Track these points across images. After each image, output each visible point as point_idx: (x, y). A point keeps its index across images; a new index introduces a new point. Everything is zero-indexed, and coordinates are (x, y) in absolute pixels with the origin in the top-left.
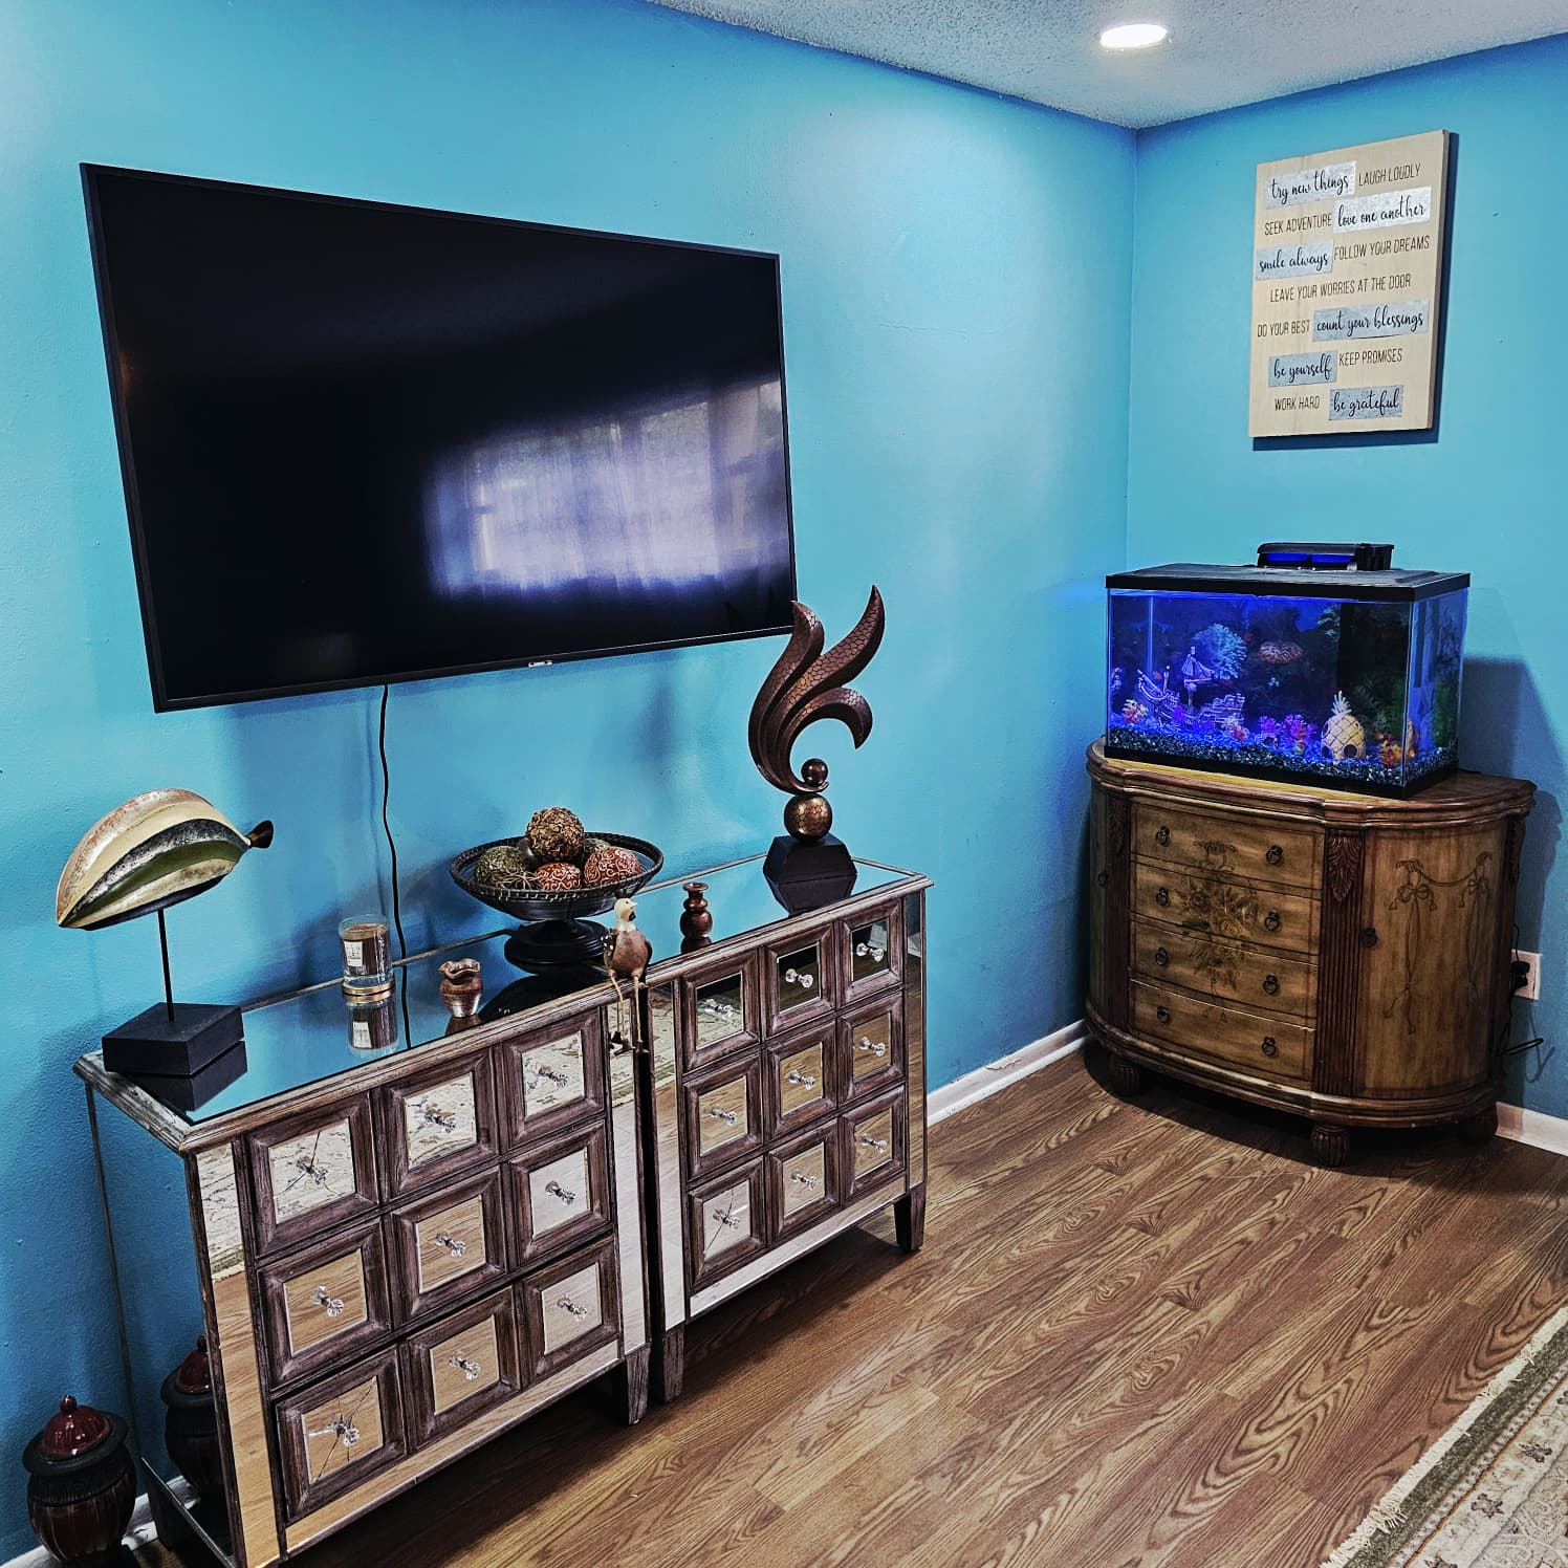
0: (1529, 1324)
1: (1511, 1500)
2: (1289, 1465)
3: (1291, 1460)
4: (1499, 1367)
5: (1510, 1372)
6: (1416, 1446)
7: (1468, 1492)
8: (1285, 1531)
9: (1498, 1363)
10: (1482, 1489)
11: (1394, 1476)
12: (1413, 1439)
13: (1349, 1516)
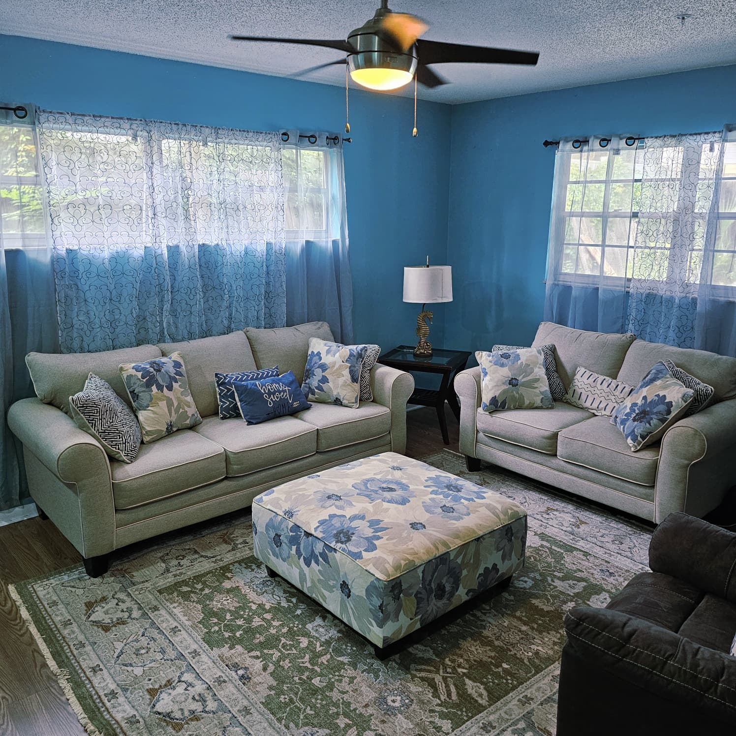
0: (5, 598)
1: (81, 638)
2: (12, 695)
3: (10, 694)
4: (18, 615)
5: (24, 614)
6: (36, 654)
7: (69, 648)
8: (43, 708)
9: (17, 614)
10: (71, 644)
11: (45, 665)
12: (31, 653)
13: (52, 686)
